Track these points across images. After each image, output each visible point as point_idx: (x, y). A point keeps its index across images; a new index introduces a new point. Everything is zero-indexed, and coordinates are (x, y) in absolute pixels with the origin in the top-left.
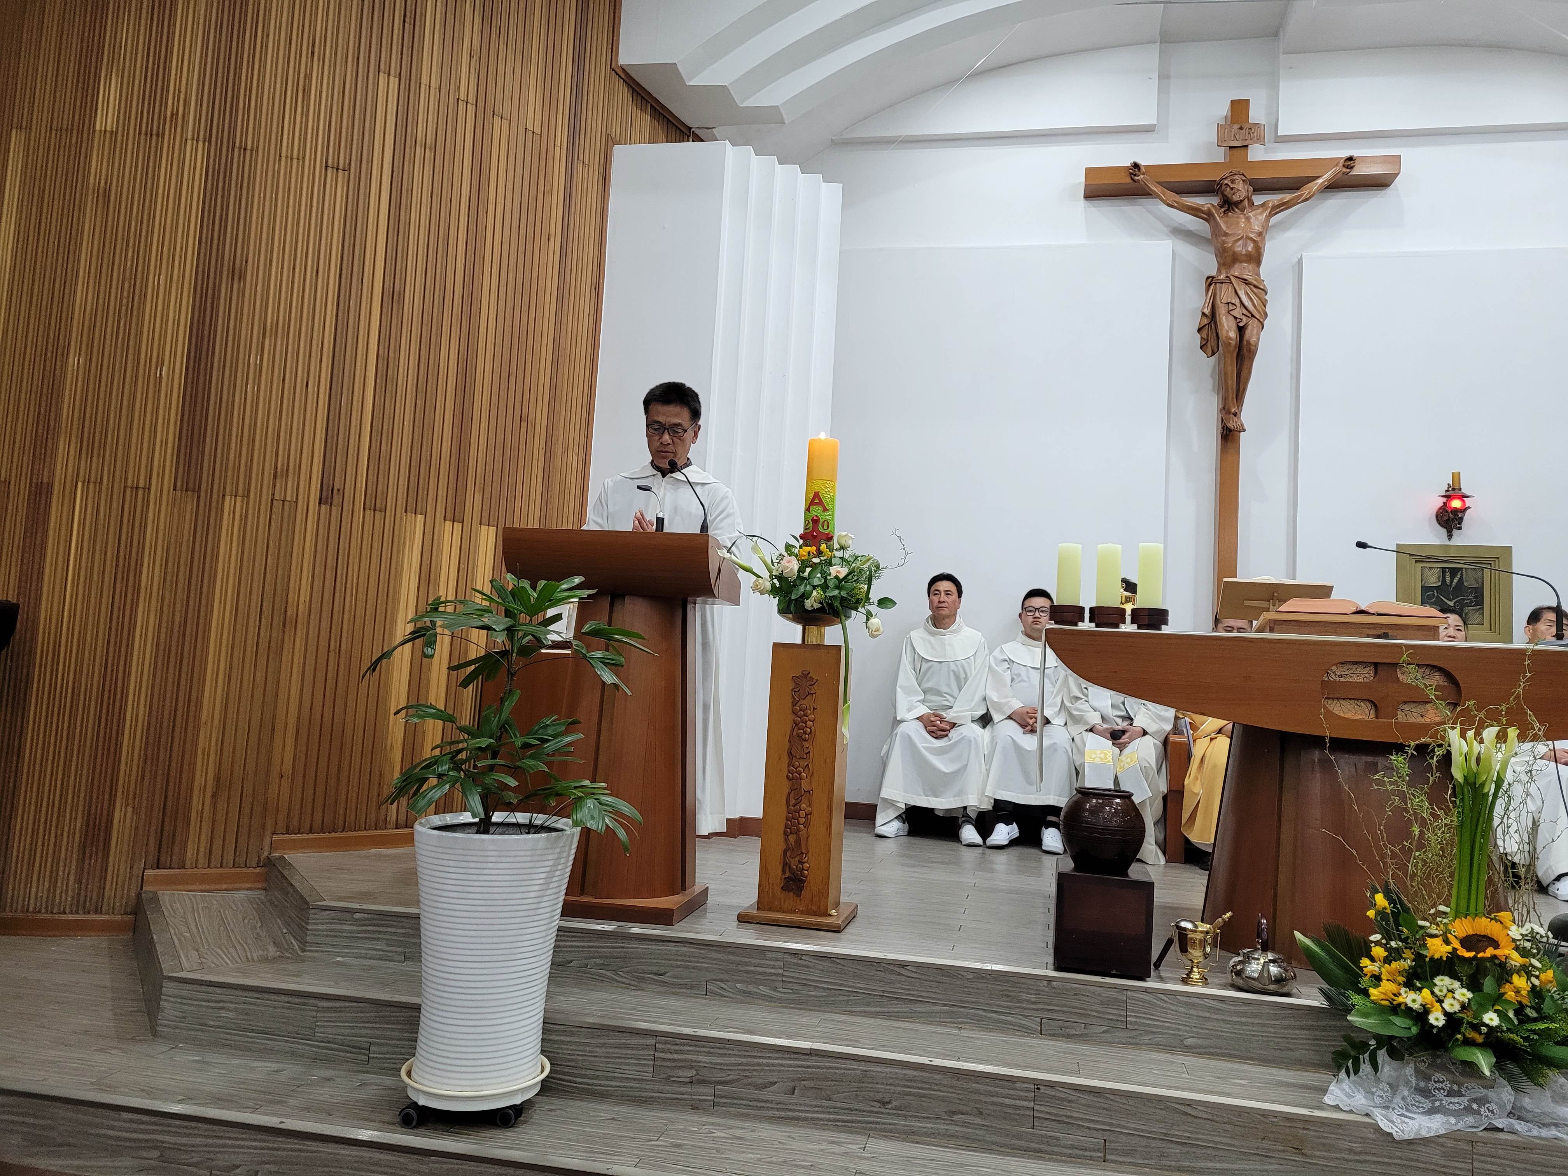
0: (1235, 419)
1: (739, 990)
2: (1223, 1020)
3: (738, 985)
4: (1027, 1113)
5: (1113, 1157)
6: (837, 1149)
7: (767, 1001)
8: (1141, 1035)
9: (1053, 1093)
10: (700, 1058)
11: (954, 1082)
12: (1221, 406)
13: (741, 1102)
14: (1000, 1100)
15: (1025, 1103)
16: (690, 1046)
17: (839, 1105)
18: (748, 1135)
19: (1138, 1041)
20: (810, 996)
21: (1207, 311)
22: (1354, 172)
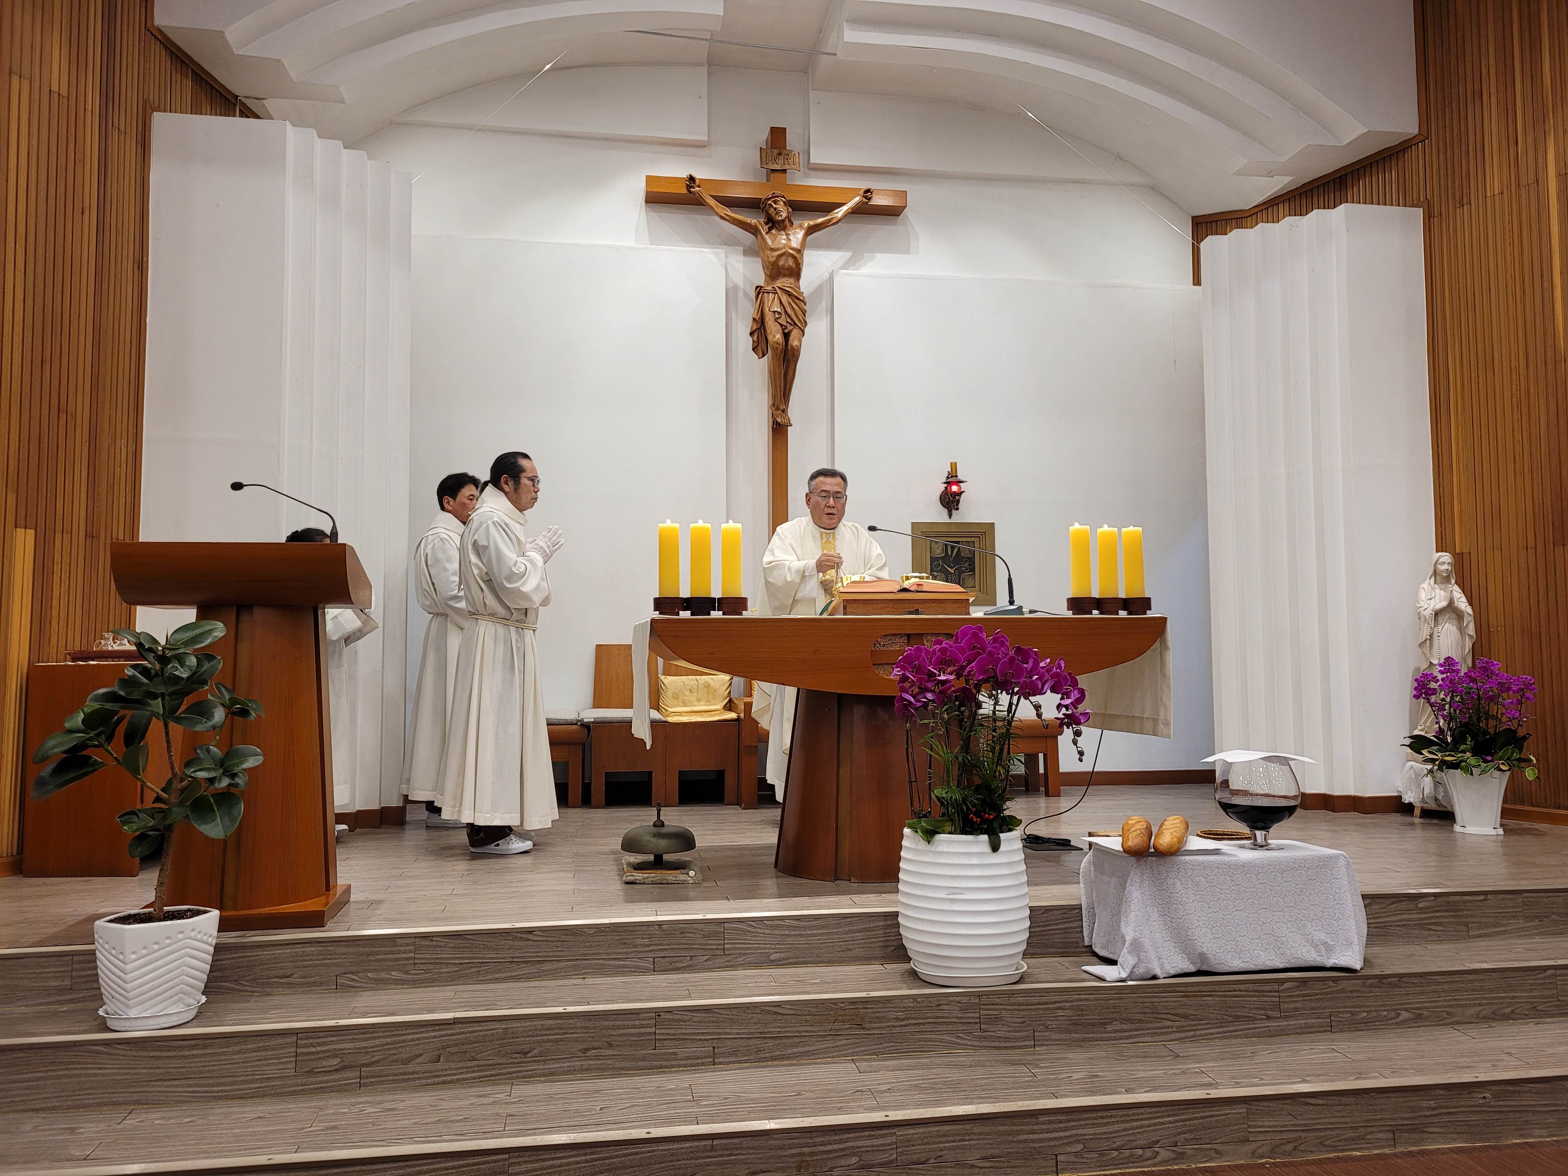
0: (783, 415)
1: (371, 979)
2: (800, 935)
3: (369, 975)
4: (650, 1037)
5: (721, 1060)
6: (486, 1100)
7: (400, 984)
8: (736, 958)
9: (671, 1017)
10: (345, 1046)
11: (588, 1024)
12: (771, 403)
13: (387, 1078)
14: (627, 1031)
15: (648, 1030)
16: (333, 1036)
17: (482, 1063)
18: (400, 1106)
19: (734, 963)
20: (442, 973)
21: (757, 318)
22: (872, 203)
